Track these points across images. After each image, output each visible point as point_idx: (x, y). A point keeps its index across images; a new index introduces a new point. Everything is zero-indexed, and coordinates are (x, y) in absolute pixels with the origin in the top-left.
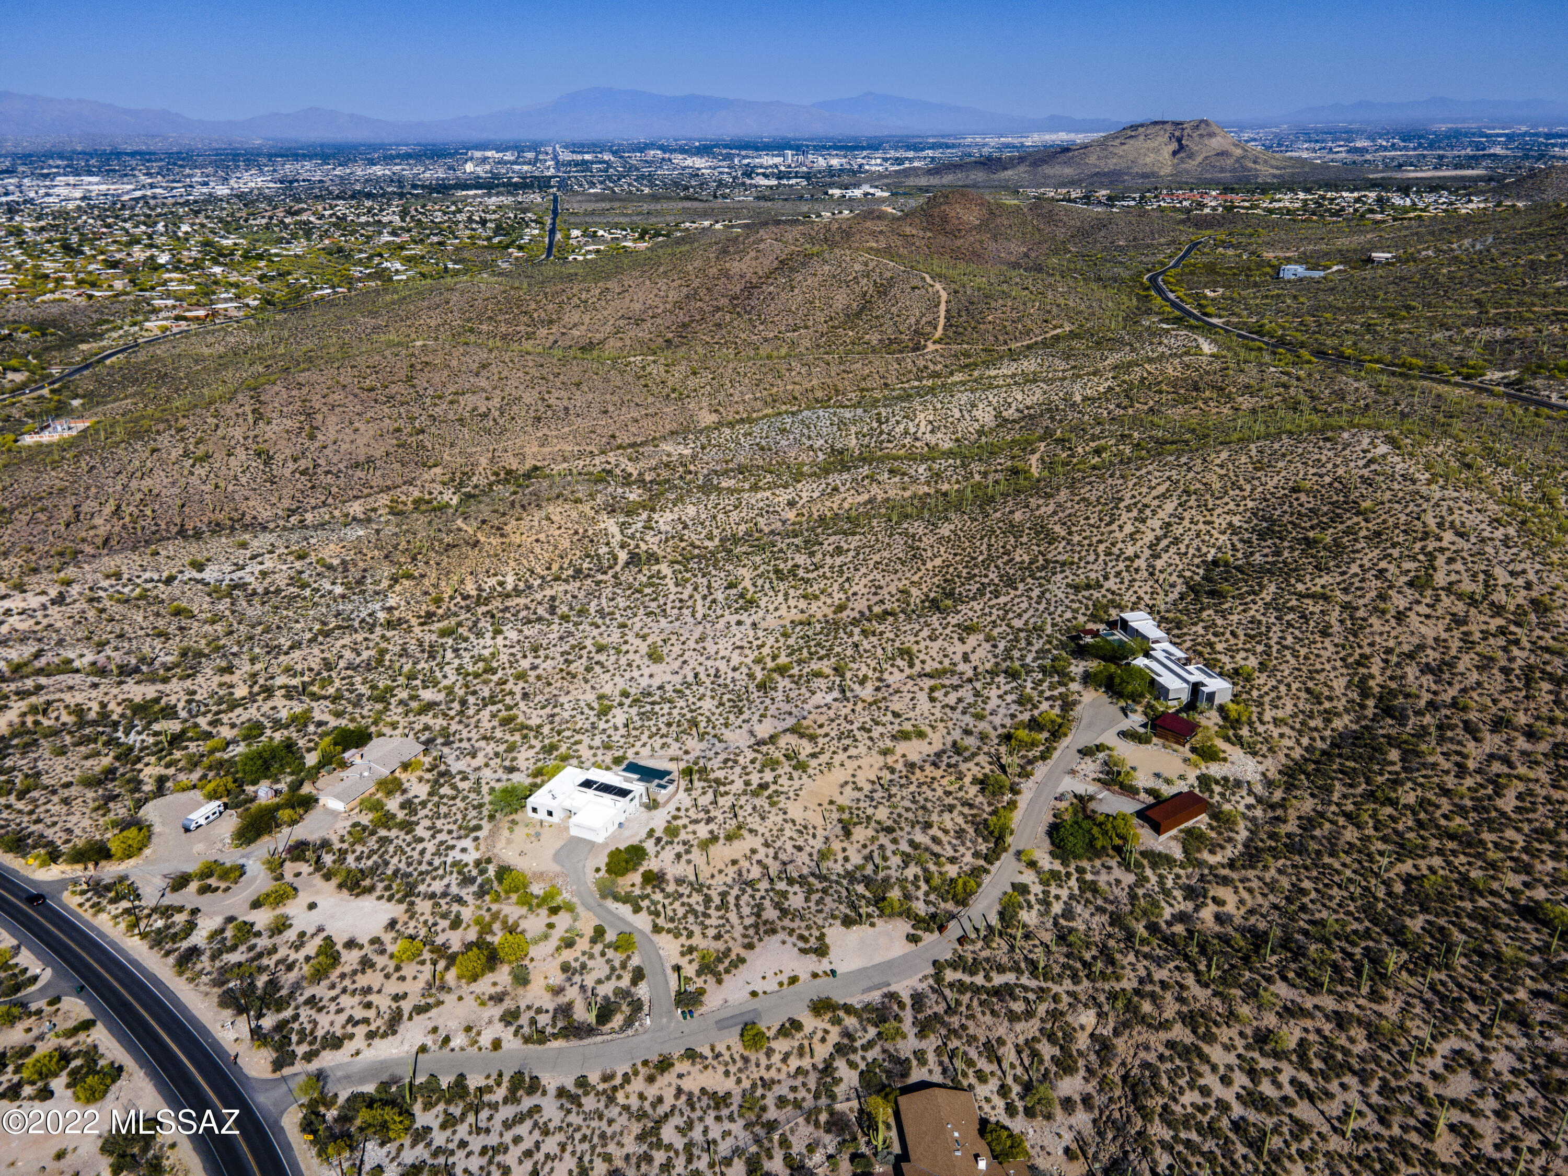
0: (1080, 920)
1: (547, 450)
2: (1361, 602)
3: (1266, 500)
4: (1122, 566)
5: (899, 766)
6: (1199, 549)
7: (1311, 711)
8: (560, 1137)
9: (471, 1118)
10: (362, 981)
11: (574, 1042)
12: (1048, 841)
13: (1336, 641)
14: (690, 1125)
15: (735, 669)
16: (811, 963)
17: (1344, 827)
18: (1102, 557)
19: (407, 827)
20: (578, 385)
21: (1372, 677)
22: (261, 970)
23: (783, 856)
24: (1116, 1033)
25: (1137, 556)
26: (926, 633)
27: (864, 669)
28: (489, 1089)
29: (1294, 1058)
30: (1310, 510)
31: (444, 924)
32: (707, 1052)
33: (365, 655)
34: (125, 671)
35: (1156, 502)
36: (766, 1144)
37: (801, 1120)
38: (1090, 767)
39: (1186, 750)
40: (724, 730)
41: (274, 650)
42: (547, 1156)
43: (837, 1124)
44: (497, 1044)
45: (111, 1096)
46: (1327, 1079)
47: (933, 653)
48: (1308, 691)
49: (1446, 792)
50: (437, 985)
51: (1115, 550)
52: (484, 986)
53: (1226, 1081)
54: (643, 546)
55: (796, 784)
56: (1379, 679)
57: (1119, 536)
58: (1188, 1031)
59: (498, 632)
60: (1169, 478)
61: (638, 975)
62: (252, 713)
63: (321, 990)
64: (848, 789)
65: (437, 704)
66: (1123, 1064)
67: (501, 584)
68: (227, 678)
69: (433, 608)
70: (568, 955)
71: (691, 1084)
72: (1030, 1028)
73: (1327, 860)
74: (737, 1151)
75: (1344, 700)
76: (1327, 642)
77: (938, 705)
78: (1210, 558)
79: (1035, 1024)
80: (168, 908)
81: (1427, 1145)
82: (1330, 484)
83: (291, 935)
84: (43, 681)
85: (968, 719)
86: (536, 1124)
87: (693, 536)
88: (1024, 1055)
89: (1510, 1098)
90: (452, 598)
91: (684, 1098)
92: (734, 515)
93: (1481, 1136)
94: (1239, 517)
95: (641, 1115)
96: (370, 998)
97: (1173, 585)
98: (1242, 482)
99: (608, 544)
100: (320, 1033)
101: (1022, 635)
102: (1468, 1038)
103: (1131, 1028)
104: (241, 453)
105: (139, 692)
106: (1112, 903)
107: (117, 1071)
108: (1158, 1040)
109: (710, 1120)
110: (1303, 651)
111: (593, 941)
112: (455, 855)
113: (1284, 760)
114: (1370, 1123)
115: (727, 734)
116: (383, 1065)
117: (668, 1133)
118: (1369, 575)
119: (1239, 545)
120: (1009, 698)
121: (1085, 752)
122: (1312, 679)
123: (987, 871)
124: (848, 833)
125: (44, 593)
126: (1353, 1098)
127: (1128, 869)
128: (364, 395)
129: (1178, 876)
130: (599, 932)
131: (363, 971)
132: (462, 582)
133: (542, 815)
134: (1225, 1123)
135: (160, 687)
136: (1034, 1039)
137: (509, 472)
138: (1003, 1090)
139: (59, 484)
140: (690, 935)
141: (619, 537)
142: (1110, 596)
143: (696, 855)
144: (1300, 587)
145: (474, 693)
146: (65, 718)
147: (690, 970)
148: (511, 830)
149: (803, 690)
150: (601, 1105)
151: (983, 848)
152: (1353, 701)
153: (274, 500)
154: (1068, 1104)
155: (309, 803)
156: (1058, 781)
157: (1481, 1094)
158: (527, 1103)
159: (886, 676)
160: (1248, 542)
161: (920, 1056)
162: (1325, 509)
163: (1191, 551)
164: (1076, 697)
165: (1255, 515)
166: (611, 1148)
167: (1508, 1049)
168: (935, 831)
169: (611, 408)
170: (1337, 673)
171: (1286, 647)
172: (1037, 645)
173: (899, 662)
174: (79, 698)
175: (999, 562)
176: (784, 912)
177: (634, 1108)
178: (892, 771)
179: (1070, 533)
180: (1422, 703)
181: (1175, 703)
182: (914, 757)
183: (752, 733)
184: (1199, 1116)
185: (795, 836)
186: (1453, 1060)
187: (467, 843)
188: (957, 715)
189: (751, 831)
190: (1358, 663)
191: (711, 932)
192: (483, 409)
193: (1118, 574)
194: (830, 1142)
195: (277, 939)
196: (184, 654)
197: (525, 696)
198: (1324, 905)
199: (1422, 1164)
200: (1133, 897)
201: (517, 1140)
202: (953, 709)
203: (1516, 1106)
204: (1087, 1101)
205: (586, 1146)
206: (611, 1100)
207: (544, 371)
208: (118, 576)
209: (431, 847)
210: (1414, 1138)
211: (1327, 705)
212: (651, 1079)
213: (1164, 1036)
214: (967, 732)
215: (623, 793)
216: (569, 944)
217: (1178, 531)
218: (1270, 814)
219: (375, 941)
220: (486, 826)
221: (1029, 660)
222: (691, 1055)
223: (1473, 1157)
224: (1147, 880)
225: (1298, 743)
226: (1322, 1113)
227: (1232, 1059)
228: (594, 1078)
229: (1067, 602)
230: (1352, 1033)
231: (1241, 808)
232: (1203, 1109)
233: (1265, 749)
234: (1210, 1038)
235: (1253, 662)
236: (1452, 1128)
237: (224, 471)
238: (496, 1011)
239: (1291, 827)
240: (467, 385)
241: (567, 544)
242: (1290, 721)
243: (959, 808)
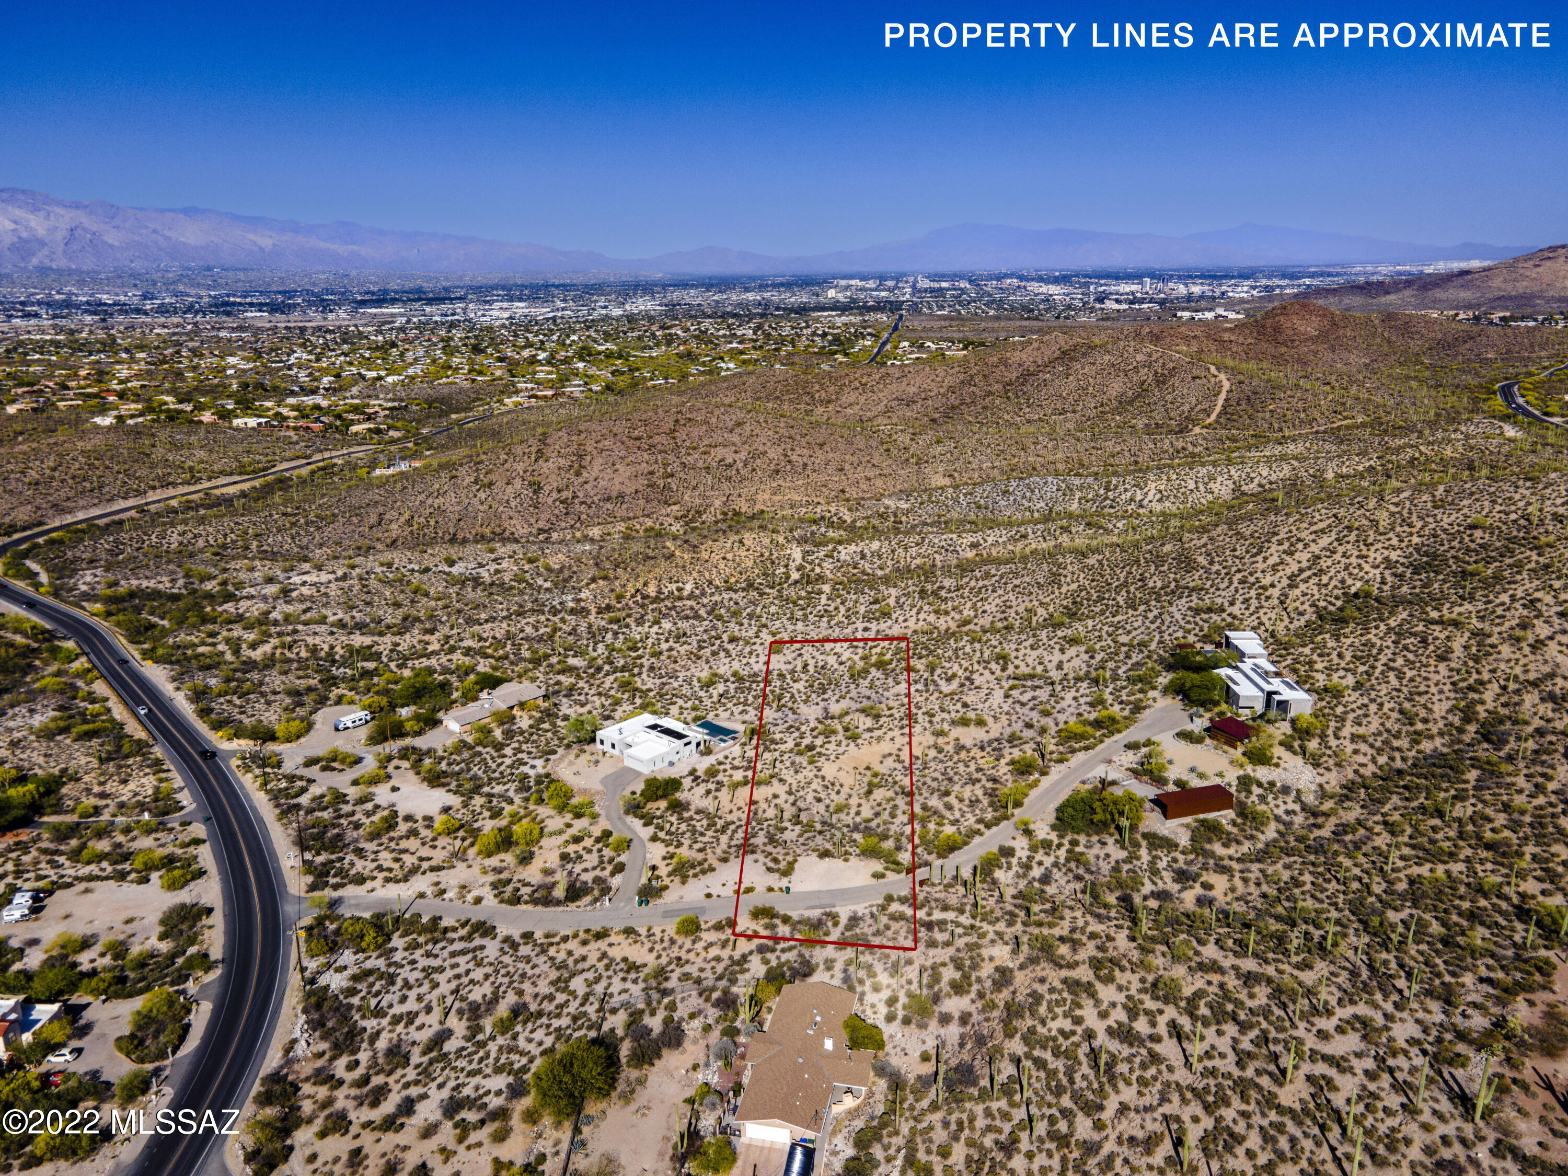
0: (1054, 885)
1: (777, 498)
2: (1497, 630)
3: (1435, 536)
4: (1253, 593)
5: (950, 748)
6: (1343, 581)
7: (1399, 732)
8: (489, 970)
9: (430, 947)
10: (404, 844)
11: (540, 908)
12: (1054, 815)
13: (1453, 665)
14: (598, 980)
15: (841, 663)
16: (775, 881)
17: (1378, 834)
18: (1236, 584)
19: (499, 747)
20: (821, 445)
21: (1483, 702)
22: (334, 826)
23: (800, 804)
24: (1022, 967)
25: (1273, 585)
26: (1031, 641)
27: (956, 667)
28: (455, 930)
29: (1183, 1004)
30: (1481, 546)
31: (487, 814)
32: (643, 931)
33: (542, 631)
34: (360, 627)
35: (1313, 537)
36: (654, 1004)
37: (694, 993)
38: (1131, 759)
39: (1237, 753)
40: (802, 705)
41: (470, 622)
42: (472, 981)
43: (727, 1003)
44: (478, 901)
45: (187, 888)
46: (1206, 1024)
47: (1030, 660)
48: (1401, 712)
49: (1507, 808)
50: (459, 855)
51: (1252, 579)
52: (494, 861)
53: (1103, 1015)
54: (818, 570)
55: (841, 750)
56: (1490, 705)
57: (1260, 566)
58: (1091, 973)
59: (657, 622)
60: (1335, 516)
61: (620, 868)
62: (433, 662)
63: (370, 846)
64: (890, 762)
65: (577, 668)
66: (1014, 993)
67: (680, 590)
68: (427, 638)
69: (614, 602)
70: (571, 849)
71: (616, 953)
72: (942, 954)
73: (1341, 859)
74: (625, 1005)
75: (1441, 724)
76: (1442, 667)
77: (1010, 700)
78: (1353, 590)
79: (951, 951)
80: (294, 776)
81: (1275, 1089)
82: (1515, 521)
83: (369, 806)
84: (300, 627)
85: (1035, 715)
86: (475, 958)
87: (867, 565)
88: (925, 975)
89: (1391, 1062)
90: (633, 596)
91: (605, 961)
92: (913, 551)
93: (1337, 1089)
94: (1399, 552)
95: (562, 966)
96: (404, 856)
97: (1302, 614)
98: (1414, 518)
99: (786, 566)
100: (353, 872)
101: (1124, 649)
102: (1376, 1007)
103: (1038, 963)
104: (518, 483)
105: (359, 640)
106: (1092, 873)
107: (201, 873)
108: (1055, 976)
109: (616, 980)
110: (1409, 674)
111: (598, 840)
112: (525, 769)
113: (1351, 776)
114: (1228, 1065)
115: (803, 709)
116: (388, 901)
117: (578, 984)
118: (1517, 605)
119: (1389, 579)
120: (1082, 700)
121: (1132, 746)
122: (1411, 700)
123: (982, 834)
124: (869, 792)
125: (334, 572)
126: (1224, 1044)
127: (1123, 847)
128: (631, 443)
129: (1175, 860)
130: (607, 834)
131: (408, 837)
132: (645, 584)
133: (607, 747)
134: (1085, 1048)
135: (376, 638)
136: (944, 964)
137: (737, 514)
138: (892, 1001)
139: (377, 498)
140: (679, 845)
141: (799, 561)
142: (1229, 619)
143: (724, 794)
144: (1434, 614)
145: (611, 663)
146: (304, 654)
147: (663, 871)
148: (577, 756)
149: (890, 680)
150: (533, 954)
151: (989, 815)
152: (1451, 725)
153: (533, 521)
154: (945, 1019)
155: (436, 723)
156: (1092, 768)
157: (1359, 1055)
158: (478, 942)
159: (975, 676)
160: (1401, 576)
161: (829, 965)
162: (1498, 544)
163: (1334, 582)
164: (1151, 702)
165: (1418, 550)
166: (527, 986)
167: (1418, 1021)
168: (952, 799)
169: (847, 467)
170: (1443, 697)
171: (1393, 669)
172: (1136, 657)
173: (993, 666)
174: (317, 640)
175: (1132, 589)
176: (771, 840)
177: (558, 961)
178: (940, 751)
179: (1212, 563)
180: (1530, 729)
181: (1247, 711)
182: (968, 742)
183: (826, 709)
184: (1061, 1039)
185: (820, 789)
186: (1348, 1022)
187: (539, 763)
188: (1025, 710)
189: (781, 780)
190: (1470, 688)
191: (697, 846)
192: (729, 460)
193: (1246, 601)
194: (713, 1013)
195: (358, 808)
196: (405, 619)
197: (652, 668)
198: (1313, 896)
199: (1258, 1103)
200: (1116, 869)
201: (453, 966)
202: (1023, 704)
203: (1391, 1071)
204: (964, 1019)
205: (506, 980)
206: (544, 951)
207: (793, 432)
208: (390, 565)
209: (508, 761)
210: (1265, 1081)
211: (1420, 726)
212: (585, 943)
213: (1064, 973)
214: (1029, 726)
215: (679, 736)
216: (577, 840)
217: (1324, 563)
218: (1312, 821)
219: (429, 819)
220: (561, 751)
221: (1120, 672)
222: (629, 931)
223: (1318, 1106)
224: (1138, 858)
225: (1374, 760)
226: (1184, 1050)
227: (1121, 998)
228: (538, 935)
229: (1182, 623)
230: (1257, 989)
231: (1280, 812)
232: (1066, 1035)
233: (1331, 762)
234: (1109, 979)
235: (1350, 680)
236: (1309, 1078)
237: (501, 495)
238: (491, 878)
239: (1326, 832)
240: (720, 439)
241: (750, 563)
242: (1371, 740)
243: (984, 781)
